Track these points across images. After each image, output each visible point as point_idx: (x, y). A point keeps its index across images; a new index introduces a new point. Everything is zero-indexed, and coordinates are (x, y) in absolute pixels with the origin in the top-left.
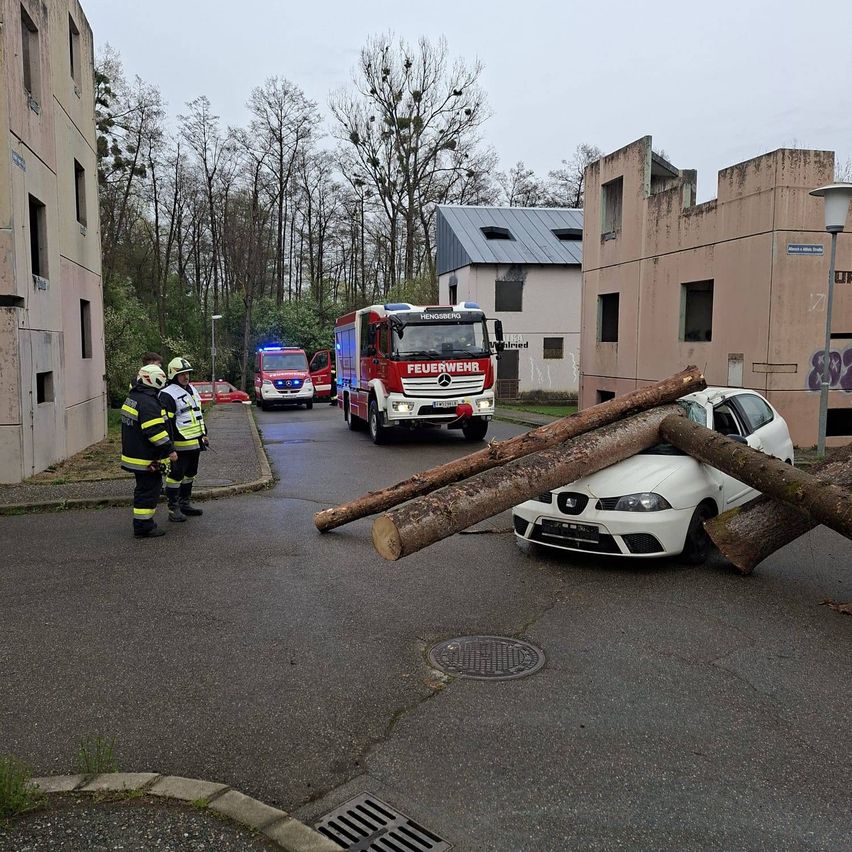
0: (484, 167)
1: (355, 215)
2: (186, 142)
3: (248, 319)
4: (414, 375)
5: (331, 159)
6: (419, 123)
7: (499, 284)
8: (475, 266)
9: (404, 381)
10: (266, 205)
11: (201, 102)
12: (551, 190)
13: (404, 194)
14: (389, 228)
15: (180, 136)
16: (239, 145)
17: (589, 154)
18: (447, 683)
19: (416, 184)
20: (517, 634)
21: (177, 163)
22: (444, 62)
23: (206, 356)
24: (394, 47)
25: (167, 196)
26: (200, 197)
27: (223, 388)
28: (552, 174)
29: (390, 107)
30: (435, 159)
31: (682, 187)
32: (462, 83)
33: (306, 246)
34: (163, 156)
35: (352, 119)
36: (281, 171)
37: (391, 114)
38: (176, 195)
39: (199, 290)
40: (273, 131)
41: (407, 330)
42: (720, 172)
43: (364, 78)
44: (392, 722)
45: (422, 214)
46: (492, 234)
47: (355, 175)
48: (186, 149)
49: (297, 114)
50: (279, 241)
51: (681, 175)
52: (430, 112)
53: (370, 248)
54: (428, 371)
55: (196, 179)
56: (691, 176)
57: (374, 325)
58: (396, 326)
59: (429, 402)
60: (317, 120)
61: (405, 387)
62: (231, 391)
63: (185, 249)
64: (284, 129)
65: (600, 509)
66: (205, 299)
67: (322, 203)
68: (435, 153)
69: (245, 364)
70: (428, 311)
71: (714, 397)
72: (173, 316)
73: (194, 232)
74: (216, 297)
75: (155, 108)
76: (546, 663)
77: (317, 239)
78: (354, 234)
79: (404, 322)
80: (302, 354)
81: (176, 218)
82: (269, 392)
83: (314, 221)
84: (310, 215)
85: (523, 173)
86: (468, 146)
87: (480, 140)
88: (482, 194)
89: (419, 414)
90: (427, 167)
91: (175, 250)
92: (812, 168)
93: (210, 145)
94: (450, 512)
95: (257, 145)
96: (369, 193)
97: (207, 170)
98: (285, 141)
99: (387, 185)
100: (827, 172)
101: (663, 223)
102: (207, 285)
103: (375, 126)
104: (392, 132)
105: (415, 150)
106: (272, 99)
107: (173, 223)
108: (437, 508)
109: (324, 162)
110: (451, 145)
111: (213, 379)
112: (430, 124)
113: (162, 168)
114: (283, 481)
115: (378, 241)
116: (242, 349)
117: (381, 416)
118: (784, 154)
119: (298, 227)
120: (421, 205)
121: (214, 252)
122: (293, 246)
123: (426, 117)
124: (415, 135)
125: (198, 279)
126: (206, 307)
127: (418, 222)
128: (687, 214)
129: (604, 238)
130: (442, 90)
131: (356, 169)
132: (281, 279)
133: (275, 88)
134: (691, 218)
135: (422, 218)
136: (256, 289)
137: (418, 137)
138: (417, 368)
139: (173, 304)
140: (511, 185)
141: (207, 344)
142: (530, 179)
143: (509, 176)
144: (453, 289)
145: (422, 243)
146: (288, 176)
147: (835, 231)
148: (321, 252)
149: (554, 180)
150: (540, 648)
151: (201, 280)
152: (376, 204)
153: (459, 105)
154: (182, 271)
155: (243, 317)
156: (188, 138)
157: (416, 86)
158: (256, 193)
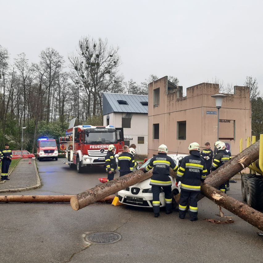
0: (120, 80)
1: (76, 93)
2: (16, 67)
3: (36, 128)
4: (92, 149)
5: (68, 75)
6: (98, 65)
7: (123, 119)
8: (115, 113)
9: (88, 151)
10: (44, 89)
11: (23, 55)
12: (142, 88)
13: (93, 87)
14: (88, 98)
15: (15, 65)
16: (35, 69)
17: (154, 77)
18: (91, 245)
19: (97, 84)
20: (114, 231)
21: (13, 74)
22: (106, 46)
23: (20, 141)
24: (90, 40)
25: (8, 85)
26: (21, 86)
27: (25, 153)
28: (142, 83)
29: (88, 59)
30: (103, 76)
31: (176, 92)
32: (112, 53)
33: (58, 103)
34: (8, 71)
35: (76, 62)
36: (50, 78)
37: (89, 61)
38: (12, 84)
39: (18, 118)
40: (48, 65)
41: (90, 134)
42: (187, 88)
43: (80, 49)
44: (72, 257)
45: (99, 94)
46: (121, 102)
47: (76, 80)
48: (16, 70)
49: (56, 60)
50: (48, 102)
51: (178, 88)
52: (102, 61)
53: (81, 105)
54: (97, 148)
55: (19, 80)
56: (181, 88)
57: (79, 132)
58: (86, 133)
59: (97, 158)
60: (63, 62)
61: (89, 153)
62: (28, 153)
63: (14, 103)
64: (51, 64)
65: (144, 192)
66: (21, 121)
67: (64, 89)
68: (103, 75)
69: (34, 144)
70: (97, 128)
71: (179, 158)
72: (8, 126)
73: (18, 97)
74: (24, 121)
75: (6, 56)
76: (121, 239)
77: (62, 101)
78: (75, 100)
79: (89, 131)
80: (54, 141)
81: (11, 93)
82: (42, 154)
83: (61, 95)
84: (60, 93)
85: (132, 82)
86: (115, 73)
87: (118, 71)
88: (119, 88)
89: (93, 162)
90: (101, 79)
91: (10, 103)
92: (212, 89)
93: (25, 69)
94: (95, 195)
95: (42, 69)
96: (81, 86)
97: (23, 77)
98: (52, 68)
99: (87, 84)
100: (217, 90)
101: (171, 103)
102: (22, 116)
103: (83, 65)
104: (89, 67)
105: (97, 73)
106: (48, 55)
107: (10, 94)
108: (91, 193)
109: (65, 76)
110: (109, 72)
111: (22, 150)
112: (102, 65)
113: (7, 76)
114: (44, 186)
115: (84, 102)
116: (33, 139)
117: (81, 163)
118: (204, 84)
119: (55, 97)
120: (98, 91)
121: (25, 105)
122: (53, 103)
123: (101, 63)
124: (97, 69)
125: (18, 114)
126: (21, 124)
127: (98, 97)
128: (178, 100)
129: (154, 106)
130: (106, 55)
131: (77, 78)
132: (48, 114)
133: (49, 51)
134: (179, 102)
135: (99, 96)
136: (39, 118)
137: (98, 69)
138: (93, 147)
139: (8, 122)
140: (129, 86)
141: (20, 137)
142: (135, 84)
143: (128, 83)
144: (108, 120)
145: (99, 103)
146: (52, 80)
147: (219, 108)
148: (63, 106)
149: (142, 85)
150: (120, 235)
151: (20, 114)
152: (83, 90)
153: (111, 60)
154: (12, 111)
155: (34, 127)
156: (17, 66)
157: (97, 53)
158: (41, 85)
